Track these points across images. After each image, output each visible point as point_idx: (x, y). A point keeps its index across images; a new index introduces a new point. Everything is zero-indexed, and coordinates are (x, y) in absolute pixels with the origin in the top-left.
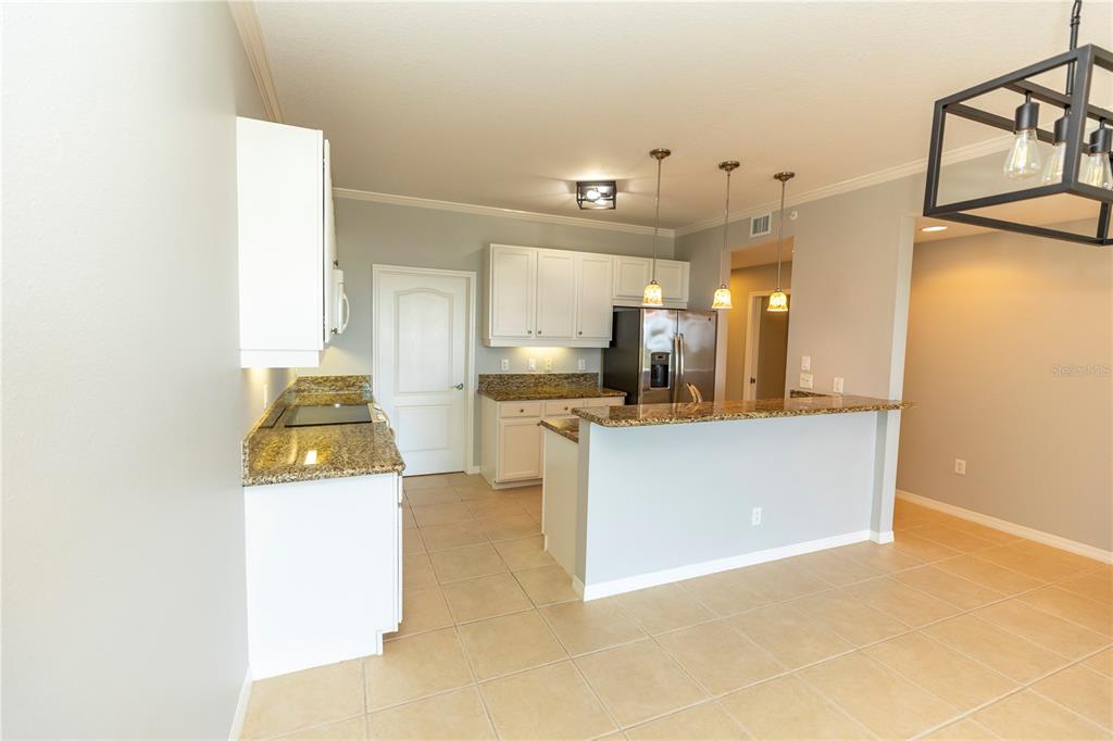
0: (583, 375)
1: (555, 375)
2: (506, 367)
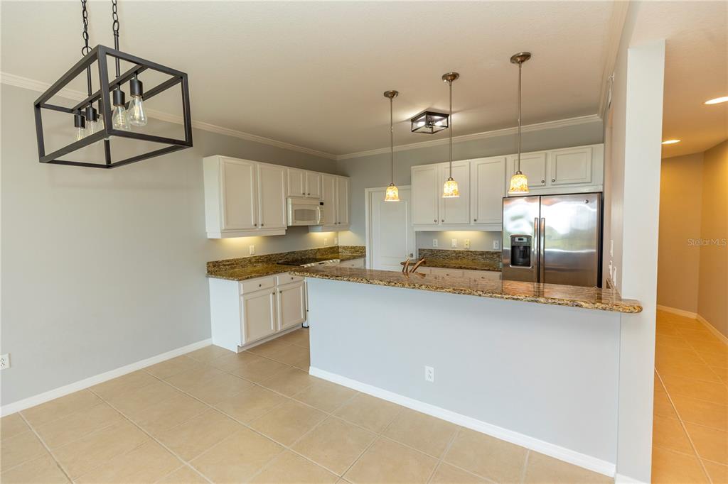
0: (496, 253)
1: (471, 252)
2: (436, 245)
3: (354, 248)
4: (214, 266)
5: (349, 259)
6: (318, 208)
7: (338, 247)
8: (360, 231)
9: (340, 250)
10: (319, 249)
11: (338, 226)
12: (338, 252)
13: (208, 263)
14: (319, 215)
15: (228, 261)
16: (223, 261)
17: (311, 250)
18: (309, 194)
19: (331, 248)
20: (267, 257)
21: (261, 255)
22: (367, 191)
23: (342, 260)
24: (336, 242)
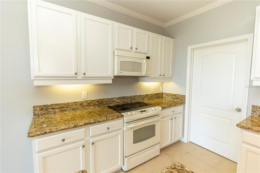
3: (175, 95)
4: (41, 110)
5: (170, 106)
6: (144, 61)
7: (162, 93)
8: (182, 82)
9: (164, 96)
10: (146, 95)
11: (163, 78)
12: (162, 97)
13: (34, 107)
14: (144, 67)
15: (58, 105)
16: (52, 105)
17: (140, 95)
18: (136, 49)
19: (156, 94)
20: (98, 101)
21: (93, 99)
22: (189, 48)
23: (163, 108)
24: (161, 90)
